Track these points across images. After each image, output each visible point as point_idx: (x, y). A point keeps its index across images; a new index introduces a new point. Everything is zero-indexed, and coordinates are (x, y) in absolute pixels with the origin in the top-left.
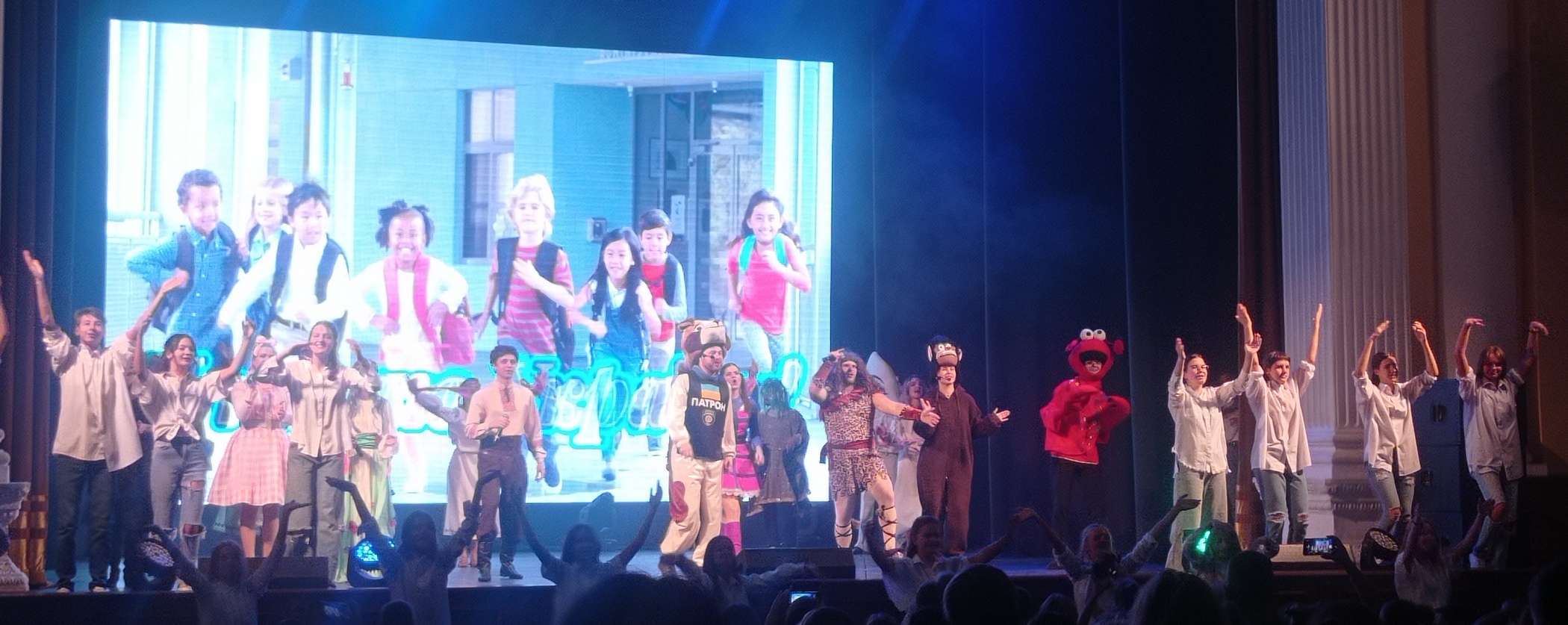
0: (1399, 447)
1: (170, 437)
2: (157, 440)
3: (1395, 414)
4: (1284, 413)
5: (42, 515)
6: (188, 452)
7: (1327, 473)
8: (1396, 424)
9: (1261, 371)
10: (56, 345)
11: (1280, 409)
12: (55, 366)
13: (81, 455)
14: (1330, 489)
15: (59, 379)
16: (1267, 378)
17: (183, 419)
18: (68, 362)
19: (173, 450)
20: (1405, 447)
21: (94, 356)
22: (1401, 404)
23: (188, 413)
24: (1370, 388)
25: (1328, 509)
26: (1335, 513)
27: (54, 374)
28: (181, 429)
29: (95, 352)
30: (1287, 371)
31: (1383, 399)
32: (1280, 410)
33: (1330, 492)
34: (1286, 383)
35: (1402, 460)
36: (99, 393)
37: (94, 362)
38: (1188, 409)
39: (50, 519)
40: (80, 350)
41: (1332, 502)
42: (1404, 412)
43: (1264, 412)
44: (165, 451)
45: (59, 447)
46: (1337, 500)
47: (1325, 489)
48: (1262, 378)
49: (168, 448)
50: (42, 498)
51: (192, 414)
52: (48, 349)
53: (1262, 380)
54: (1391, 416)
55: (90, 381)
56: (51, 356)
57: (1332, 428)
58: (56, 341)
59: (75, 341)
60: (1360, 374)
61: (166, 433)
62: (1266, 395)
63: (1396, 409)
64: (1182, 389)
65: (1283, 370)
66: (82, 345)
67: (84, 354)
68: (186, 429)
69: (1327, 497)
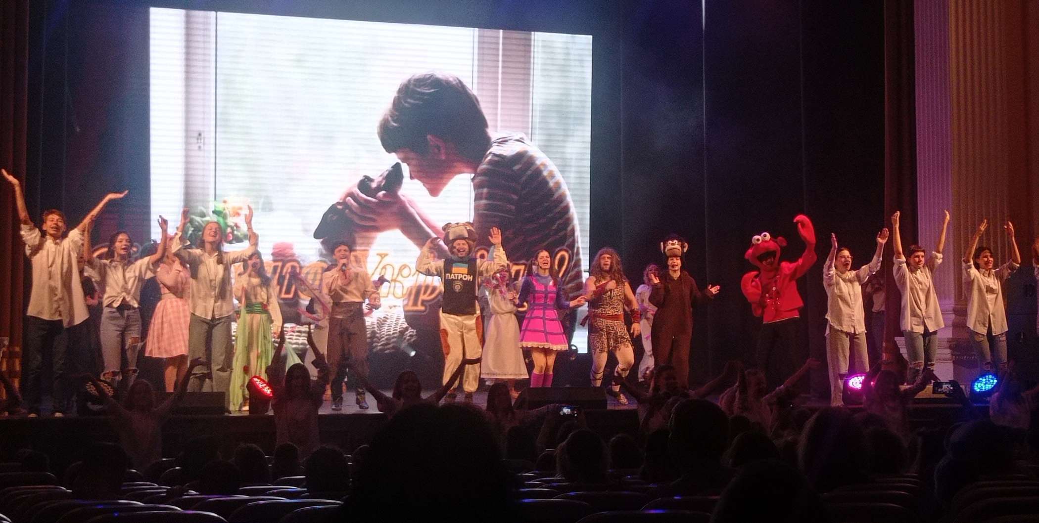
0: (992, 314)
1: (116, 305)
2: (106, 307)
3: (990, 290)
4: (921, 289)
5: (17, 362)
6: (128, 316)
7: (949, 334)
8: (989, 297)
9: (903, 259)
10: (29, 235)
11: (918, 286)
12: (28, 252)
13: (46, 317)
14: (951, 345)
15: (31, 261)
16: (908, 265)
17: (126, 292)
18: (37, 249)
19: (117, 314)
20: (996, 314)
21: (56, 244)
22: (994, 283)
23: (129, 287)
24: (973, 271)
25: (949, 360)
26: (954, 362)
27: (27, 258)
28: (124, 299)
29: (58, 241)
30: (923, 259)
31: (982, 280)
32: (918, 288)
33: (950, 348)
34: (922, 268)
35: (994, 323)
36: (59, 271)
37: (56, 248)
38: (838, 286)
39: (22, 364)
40: (46, 241)
41: (952, 355)
42: (996, 290)
43: (907, 290)
44: (111, 315)
45: (31, 311)
46: (956, 353)
47: (947, 345)
48: (905, 264)
49: (114, 312)
50: (17, 349)
51: (132, 288)
52: (24, 239)
53: (904, 265)
54: (987, 292)
55: (53, 263)
56: (25, 244)
57: (953, 300)
58: (30, 233)
59: (44, 234)
60: (967, 261)
61: (113, 302)
62: (908, 277)
63: (991, 286)
64: (833, 271)
65: (919, 259)
66: (48, 237)
67: (49, 243)
68: (128, 299)
69: (948, 351)
